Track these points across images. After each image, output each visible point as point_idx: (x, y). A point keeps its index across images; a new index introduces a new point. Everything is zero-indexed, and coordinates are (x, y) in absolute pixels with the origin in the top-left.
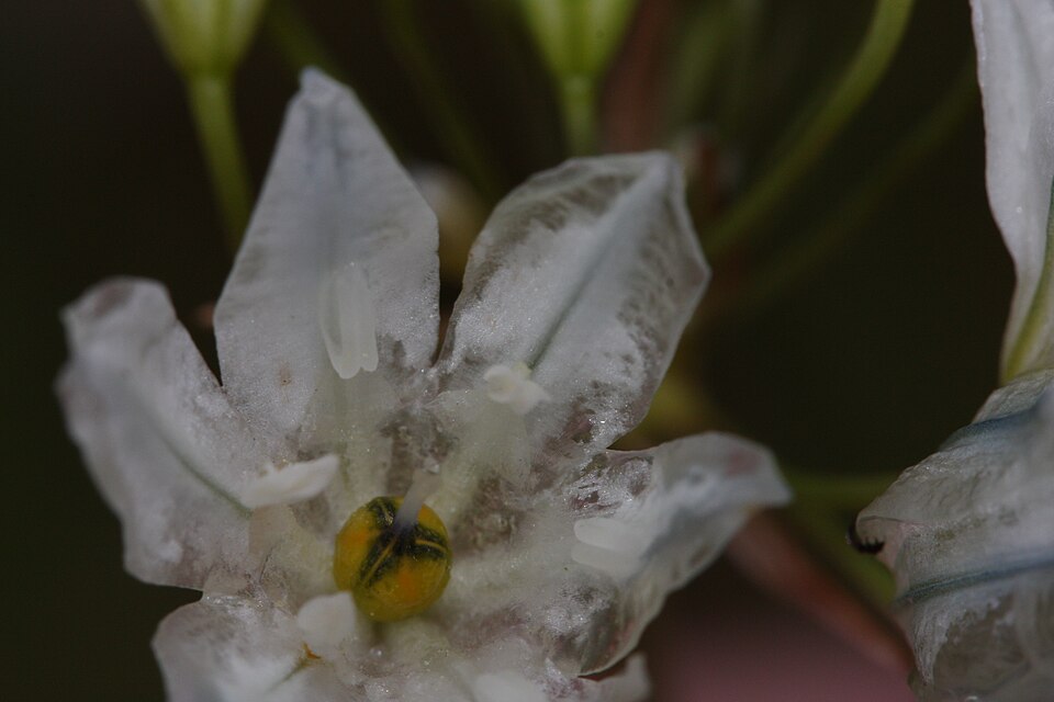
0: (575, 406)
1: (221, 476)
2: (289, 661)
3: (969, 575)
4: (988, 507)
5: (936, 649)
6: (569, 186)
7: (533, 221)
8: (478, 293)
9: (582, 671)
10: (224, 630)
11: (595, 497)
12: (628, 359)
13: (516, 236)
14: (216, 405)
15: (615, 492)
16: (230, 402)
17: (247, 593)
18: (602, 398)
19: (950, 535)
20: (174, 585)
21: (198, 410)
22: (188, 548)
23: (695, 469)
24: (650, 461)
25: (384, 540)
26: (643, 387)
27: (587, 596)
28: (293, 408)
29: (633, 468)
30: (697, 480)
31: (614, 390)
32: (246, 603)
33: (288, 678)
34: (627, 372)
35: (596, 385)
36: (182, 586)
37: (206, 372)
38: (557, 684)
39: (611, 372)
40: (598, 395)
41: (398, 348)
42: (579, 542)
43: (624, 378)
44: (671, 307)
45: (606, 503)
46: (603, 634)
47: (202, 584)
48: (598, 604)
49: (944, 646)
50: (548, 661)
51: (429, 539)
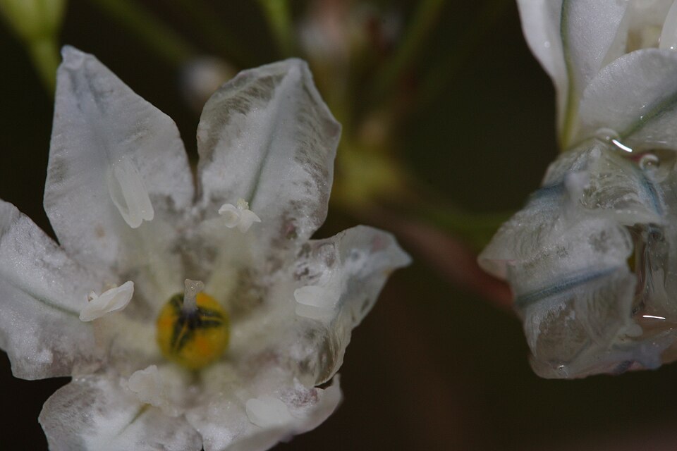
0: (283, 217)
1: (69, 303)
2: (134, 409)
3: (546, 290)
4: (549, 247)
5: (535, 337)
6: (246, 87)
7: (231, 110)
8: (210, 157)
9: (316, 383)
10: (87, 398)
11: (307, 271)
12: (307, 184)
13: (223, 121)
14: (58, 259)
15: (318, 267)
16: (68, 255)
17: (101, 371)
18: (299, 210)
19: (531, 265)
20: (51, 377)
21: (46, 265)
22: (55, 352)
23: (354, 250)
24: (334, 244)
25: (181, 321)
26: (320, 200)
27: (311, 335)
28: (109, 250)
29: (325, 250)
30: (356, 257)
31: (304, 204)
32: (102, 377)
33: (133, 421)
34: (308, 192)
35: (292, 203)
36: (57, 376)
37: (48, 240)
38: (301, 393)
39: (299, 194)
40: (295, 208)
41: (169, 200)
42: (298, 303)
43: (308, 196)
44: (324, 150)
45: (313, 275)
46: (324, 358)
47: (70, 372)
48: (319, 339)
49: (540, 336)
50: (295, 379)
51: (210, 316)
